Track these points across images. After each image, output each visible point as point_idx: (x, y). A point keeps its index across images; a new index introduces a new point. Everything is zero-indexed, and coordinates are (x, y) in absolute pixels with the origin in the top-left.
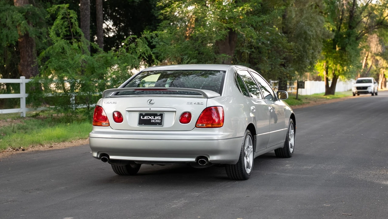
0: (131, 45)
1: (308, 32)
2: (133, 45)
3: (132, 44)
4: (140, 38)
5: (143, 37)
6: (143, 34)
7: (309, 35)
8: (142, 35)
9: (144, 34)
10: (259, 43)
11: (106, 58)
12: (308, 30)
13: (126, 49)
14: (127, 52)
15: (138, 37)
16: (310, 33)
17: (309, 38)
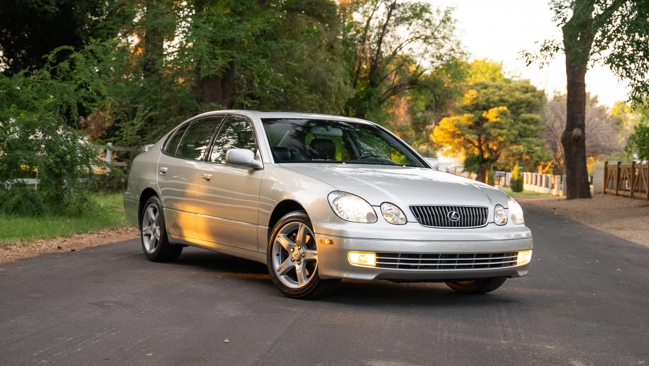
0: (61, 64)
1: (328, 82)
2: (65, 65)
3: (64, 63)
4: (82, 51)
5: (86, 49)
6: (88, 45)
7: (330, 87)
8: (86, 47)
9: (89, 43)
10: (266, 90)
11: (9, 87)
12: (329, 79)
13: (51, 73)
14: (52, 78)
15: (77, 50)
16: (331, 84)
17: (329, 92)
